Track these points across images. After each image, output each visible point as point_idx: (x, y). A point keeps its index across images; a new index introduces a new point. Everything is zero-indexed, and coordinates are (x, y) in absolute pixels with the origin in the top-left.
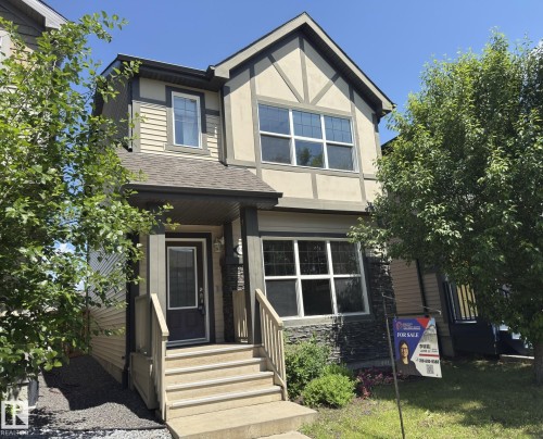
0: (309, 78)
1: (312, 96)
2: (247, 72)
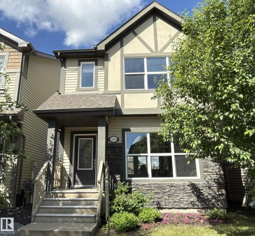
0: (158, 37)
1: (159, 49)
2: (119, 44)
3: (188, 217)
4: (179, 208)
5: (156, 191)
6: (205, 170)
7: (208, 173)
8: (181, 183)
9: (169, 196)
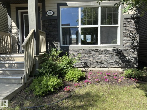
3: (107, 75)
4: (101, 67)
5: (84, 55)
6: (125, 38)
7: (127, 41)
8: (104, 49)
9: (93, 58)
